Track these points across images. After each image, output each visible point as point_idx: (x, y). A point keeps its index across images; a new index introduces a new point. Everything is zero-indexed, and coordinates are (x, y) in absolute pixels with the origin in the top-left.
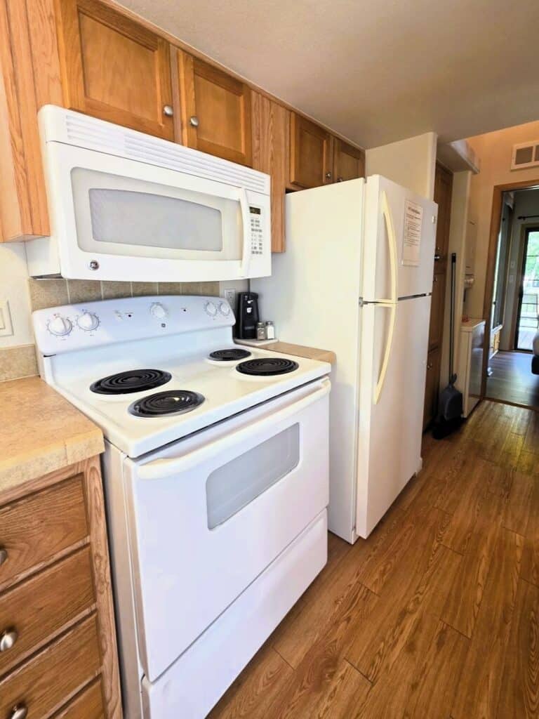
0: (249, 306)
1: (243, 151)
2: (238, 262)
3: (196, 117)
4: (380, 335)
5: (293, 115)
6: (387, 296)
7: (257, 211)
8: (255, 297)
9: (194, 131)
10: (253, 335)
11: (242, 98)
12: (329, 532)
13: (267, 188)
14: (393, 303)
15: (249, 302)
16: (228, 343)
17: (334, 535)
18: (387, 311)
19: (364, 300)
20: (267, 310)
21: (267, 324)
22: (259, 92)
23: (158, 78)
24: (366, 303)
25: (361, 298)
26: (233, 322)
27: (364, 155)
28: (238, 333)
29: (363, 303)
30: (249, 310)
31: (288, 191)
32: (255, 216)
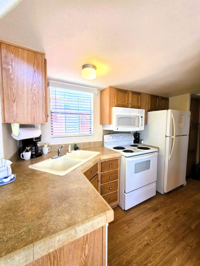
0: (137, 136)
1: (139, 105)
2: (138, 127)
3: (132, 102)
4: (171, 144)
5: (150, 95)
6: (173, 135)
7: (142, 117)
8: (139, 134)
9: (131, 104)
10: (138, 142)
11: (140, 96)
12: (156, 191)
13: (144, 112)
14: (174, 137)
15: (138, 135)
16: (133, 144)
17: (158, 192)
18: (173, 139)
19: (167, 136)
20: (141, 137)
21: (142, 140)
22: (143, 93)
23: (127, 97)
24: (167, 137)
25: (166, 135)
26: (134, 139)
27: (169, 99)
28: (135, 142)
29: (166, 136)
30: (137, 137)
31: (148, 111)
32: (142, 118)
